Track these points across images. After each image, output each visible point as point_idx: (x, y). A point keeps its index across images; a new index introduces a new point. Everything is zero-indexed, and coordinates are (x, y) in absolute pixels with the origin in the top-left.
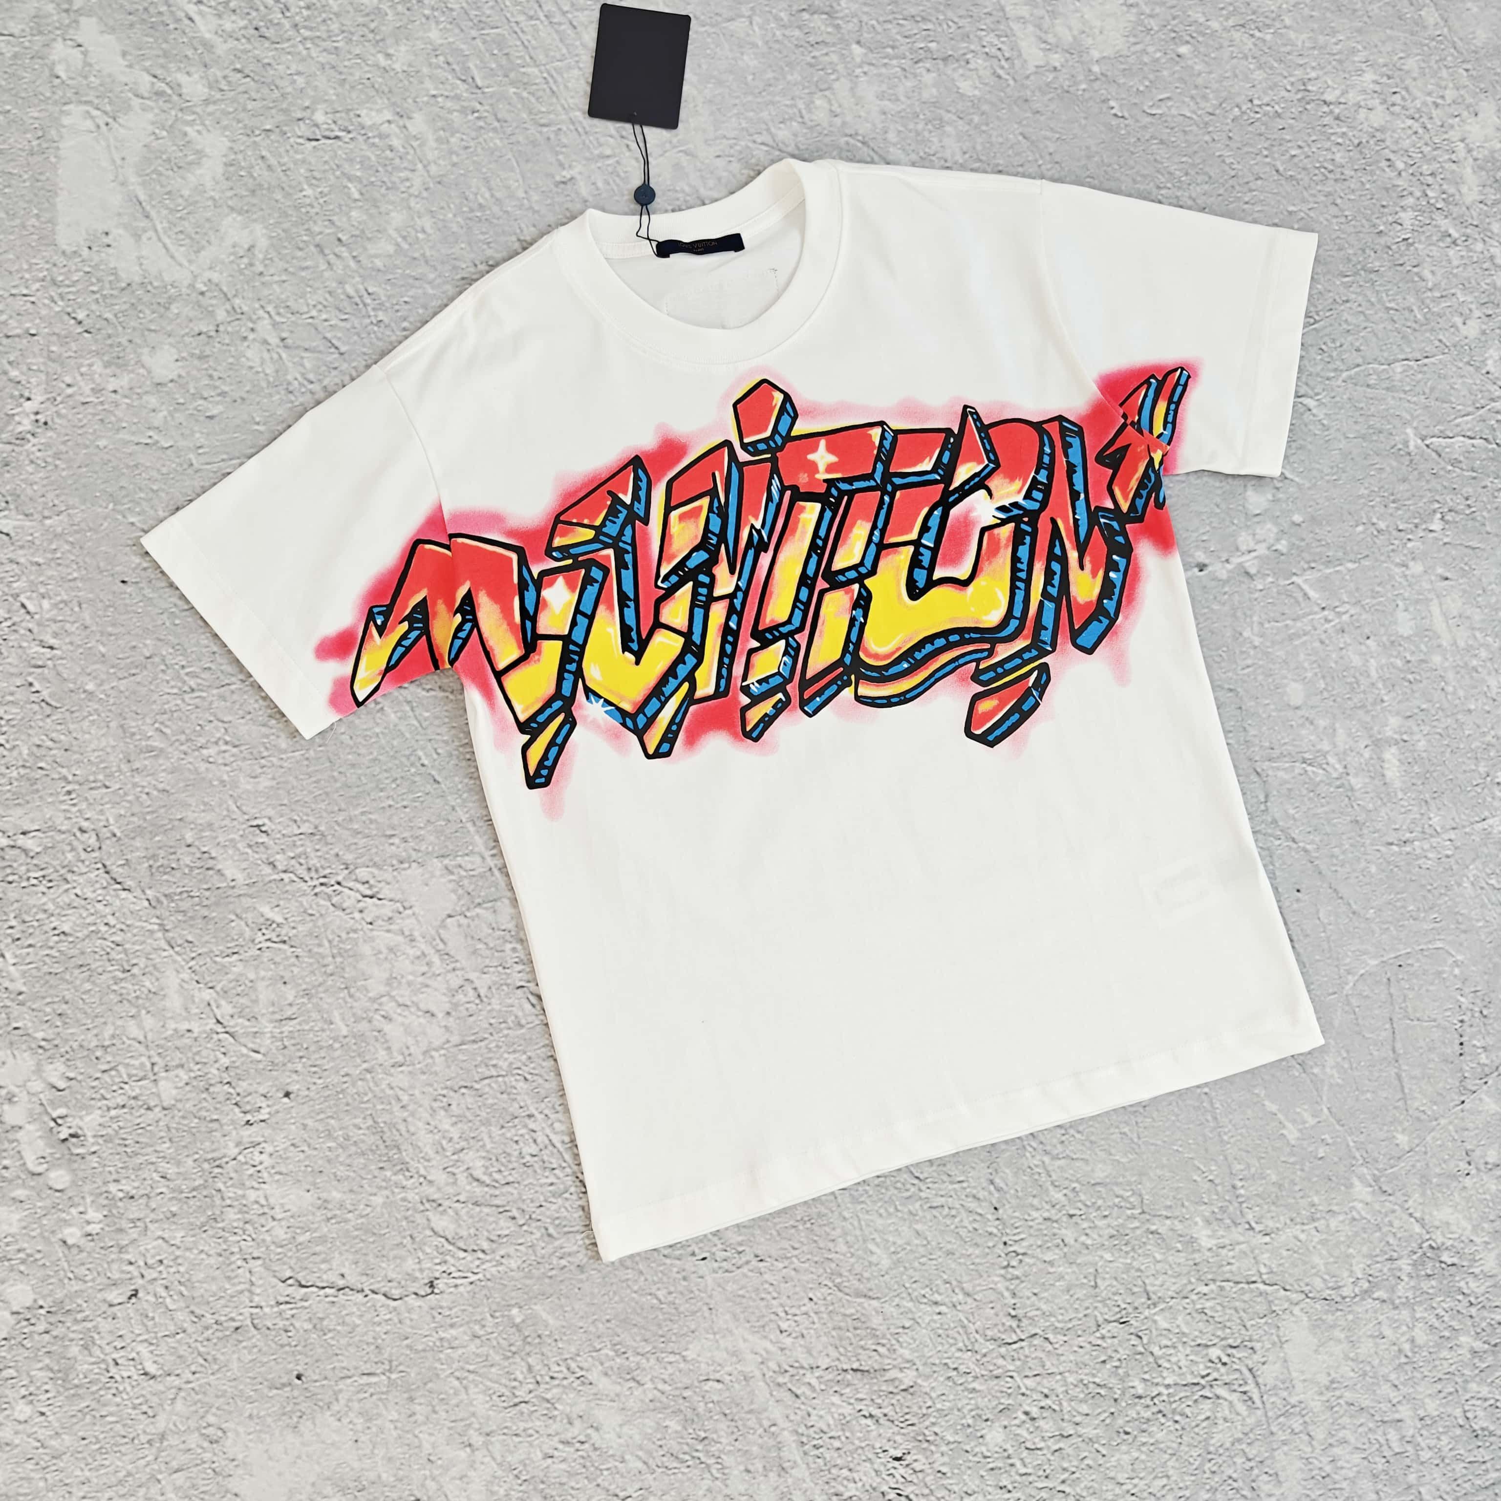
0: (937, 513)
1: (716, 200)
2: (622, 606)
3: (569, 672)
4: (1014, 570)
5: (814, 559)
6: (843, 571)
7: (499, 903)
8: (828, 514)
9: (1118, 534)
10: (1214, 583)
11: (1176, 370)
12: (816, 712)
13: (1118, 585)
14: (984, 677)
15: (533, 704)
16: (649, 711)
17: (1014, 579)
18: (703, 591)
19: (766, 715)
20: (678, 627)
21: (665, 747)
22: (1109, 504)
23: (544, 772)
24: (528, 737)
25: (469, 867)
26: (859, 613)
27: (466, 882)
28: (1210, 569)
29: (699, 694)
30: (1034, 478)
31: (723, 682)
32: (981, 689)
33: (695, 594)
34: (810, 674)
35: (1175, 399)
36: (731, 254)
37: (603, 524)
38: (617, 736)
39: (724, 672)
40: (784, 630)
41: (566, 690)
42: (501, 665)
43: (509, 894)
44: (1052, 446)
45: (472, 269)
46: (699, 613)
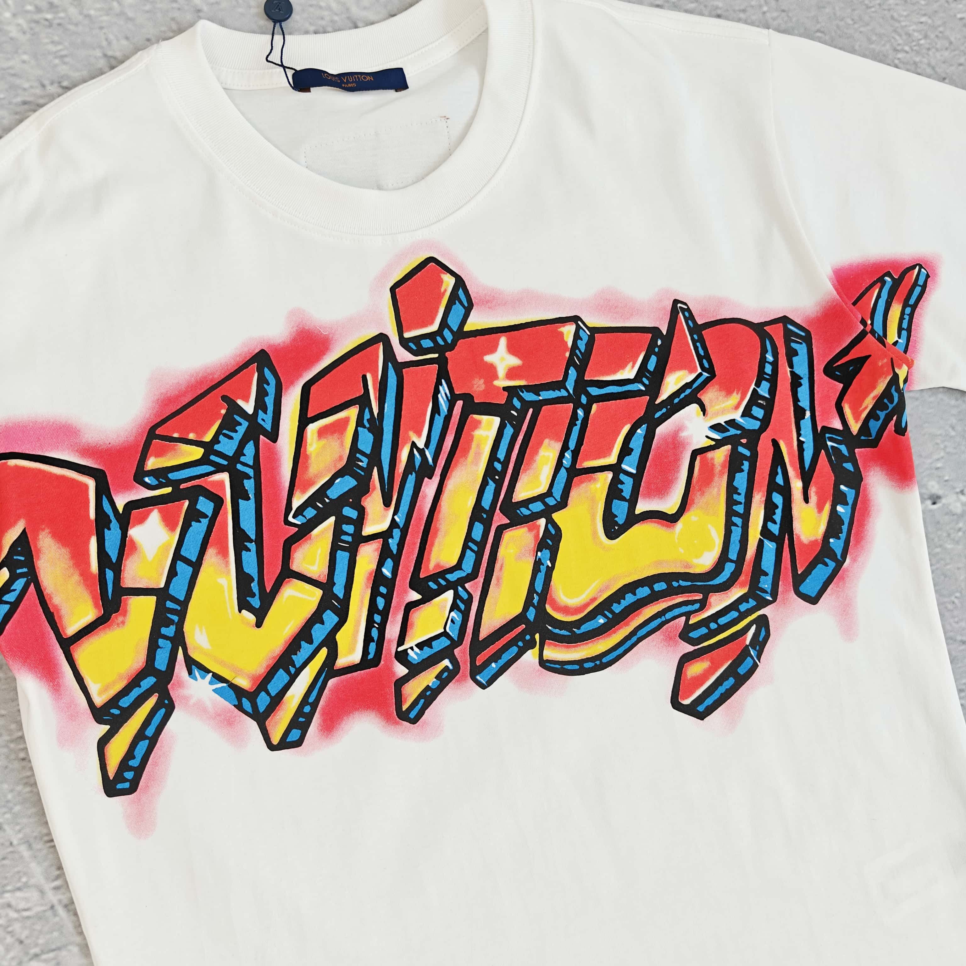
0: (641, 432)
1: (372, 23)
2: (239, 548)
3: (165, 637)
4: (730, 502)
5: (491, 486)
6: (526, 503)
7: (64, 953)
8: (509, 431)
9: (847, 460)
10: (947, 518)
11: (914, 267)
12: (491, 681)
13: (846, 521)
14: (694, 634)
15: (114, 683)
16: (274, 687)
17: (730, 513)
18: (349, 529)
19: (428, 688)
20: (315, 576)
21: (295, 735)
22: (837, 424)
23: (129, 775)
24: (105, 728)
25: (22, 905)
26: (544, 555)
27: (17, 927)
28: (944, 501)
29: (342, 662)
30: (755, 391)
31: (373, 647)
32: (689, 648)
33: (338, 532)
34: (484, 633)
35: (912, 302)
36: (391, 94)
37: (216, 440)
38: (230, 723)
39: (375, 633)
40: (452, 577)
41: (161, 663)
42: (71, 630)
43: (78, 939)
44: (775, 354)
45: (38, 91)
46: (343, 557)
